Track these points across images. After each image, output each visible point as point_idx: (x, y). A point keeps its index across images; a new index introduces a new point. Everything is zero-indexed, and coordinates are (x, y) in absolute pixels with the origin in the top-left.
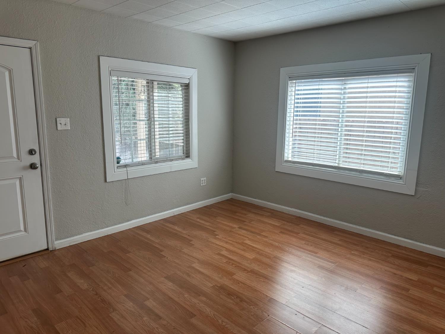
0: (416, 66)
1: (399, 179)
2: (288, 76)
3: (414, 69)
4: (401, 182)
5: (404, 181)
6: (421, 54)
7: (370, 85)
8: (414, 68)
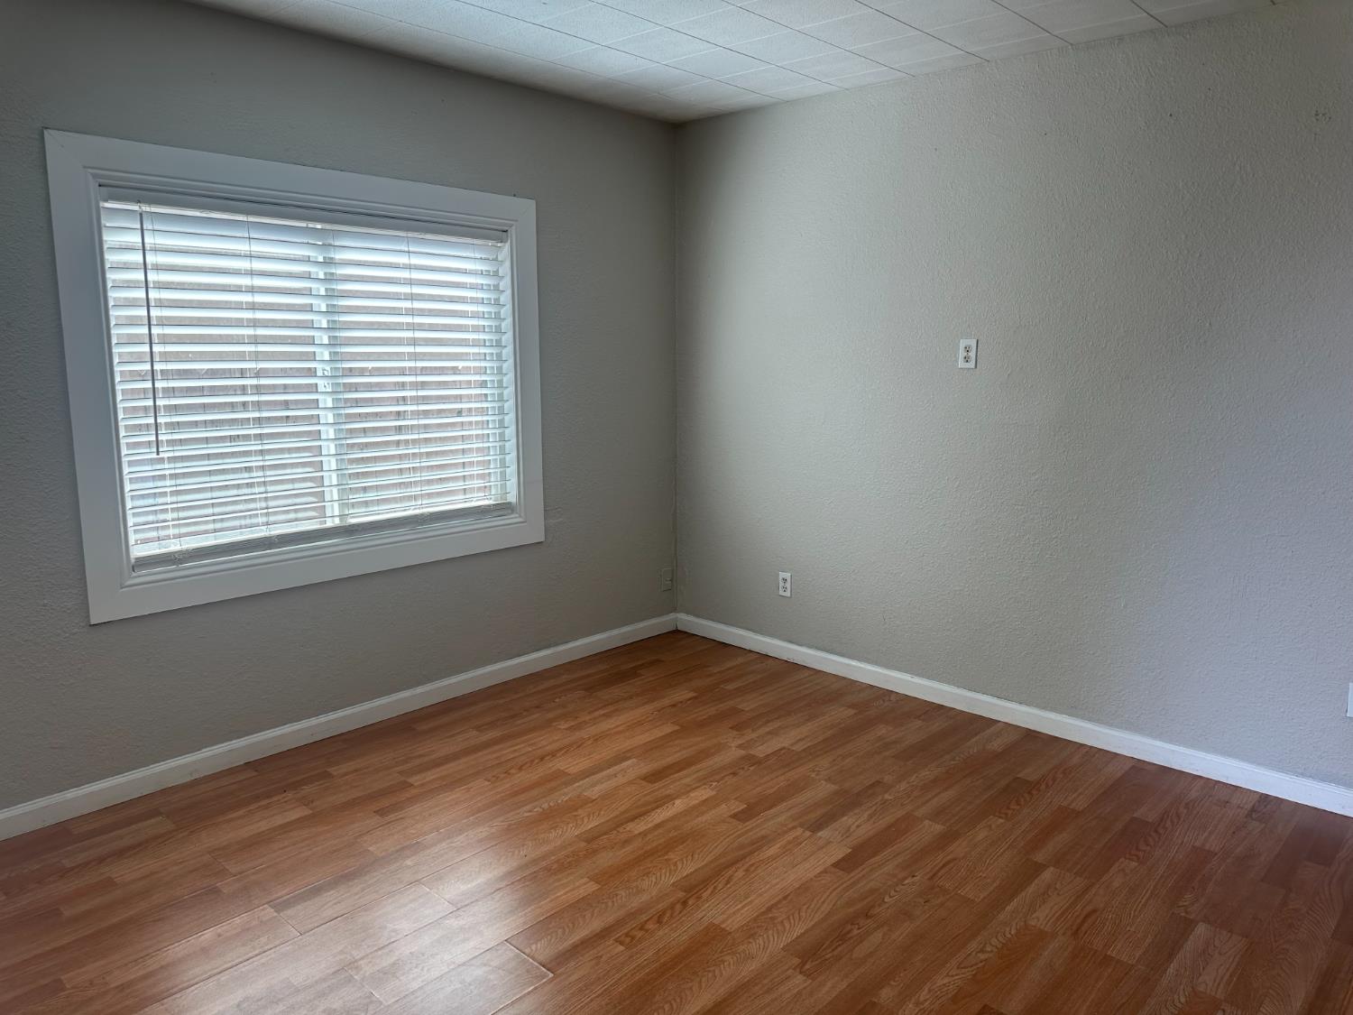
0: (511, 226)
1: (510, 512)
2: (95, 176)
3: (506, 231)
4: (513, 518)
5: (522, 515)
6: (515, 196)
7: (415, 261)
8: (505, 228)
